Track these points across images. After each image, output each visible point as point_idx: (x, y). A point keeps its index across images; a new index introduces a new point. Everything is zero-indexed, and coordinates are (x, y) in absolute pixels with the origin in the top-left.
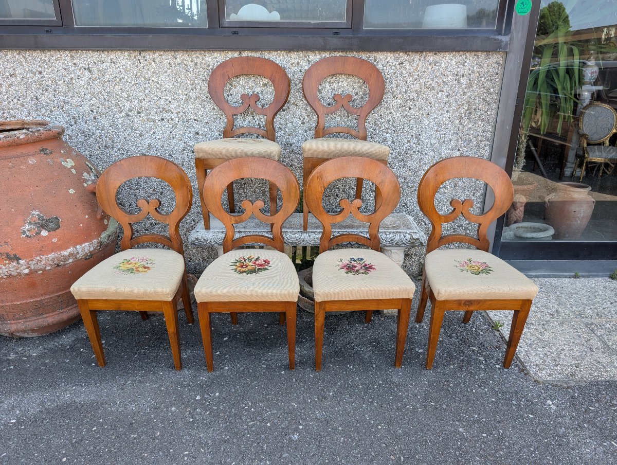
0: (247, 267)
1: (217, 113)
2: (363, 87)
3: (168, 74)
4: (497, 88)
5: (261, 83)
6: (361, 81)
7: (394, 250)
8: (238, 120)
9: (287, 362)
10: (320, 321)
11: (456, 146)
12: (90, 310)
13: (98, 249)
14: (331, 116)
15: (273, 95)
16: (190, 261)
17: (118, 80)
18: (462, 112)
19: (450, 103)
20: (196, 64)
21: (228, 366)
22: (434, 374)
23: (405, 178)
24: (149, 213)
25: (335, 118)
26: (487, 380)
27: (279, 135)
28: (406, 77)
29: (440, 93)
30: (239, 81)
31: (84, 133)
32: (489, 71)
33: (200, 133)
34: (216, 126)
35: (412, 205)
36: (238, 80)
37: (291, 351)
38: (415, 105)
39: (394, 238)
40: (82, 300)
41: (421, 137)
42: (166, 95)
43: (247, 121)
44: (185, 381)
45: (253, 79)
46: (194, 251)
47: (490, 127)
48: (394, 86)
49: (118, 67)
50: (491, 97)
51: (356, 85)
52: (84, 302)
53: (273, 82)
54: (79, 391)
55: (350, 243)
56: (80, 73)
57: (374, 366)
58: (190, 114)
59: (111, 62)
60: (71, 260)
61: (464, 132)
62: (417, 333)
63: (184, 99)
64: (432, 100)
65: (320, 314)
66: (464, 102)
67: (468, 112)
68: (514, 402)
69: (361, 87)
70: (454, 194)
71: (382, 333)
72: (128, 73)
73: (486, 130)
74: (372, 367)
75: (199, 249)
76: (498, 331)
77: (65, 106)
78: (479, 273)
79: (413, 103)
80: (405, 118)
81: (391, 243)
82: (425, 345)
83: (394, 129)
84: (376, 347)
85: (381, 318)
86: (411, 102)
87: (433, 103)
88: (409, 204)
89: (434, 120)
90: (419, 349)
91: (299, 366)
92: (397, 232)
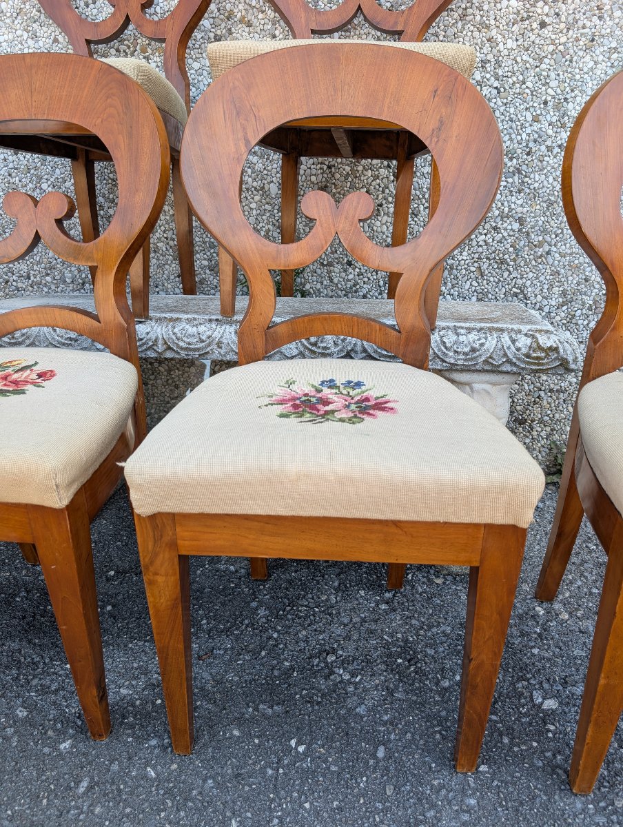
7: (481, 382)
23: (521, 221)
35: (537, 292)
38: (557, 14)
39: (482, 345)
57: (381, 753)
62: (540, 635)
71: (430, 627)
74: (374, 756)
79: (551, 7)
80: (530, 52)
81: (471, 359)
82: (565, 683)
83: (496, 84)
84: (402, 676)
85: (438, 577)
86: (547, 7)
87: (607, 7)
88: (530, 289)
89: (608, 55)
90: (544, 699)
91: (132, 727)
92: (491, 330)
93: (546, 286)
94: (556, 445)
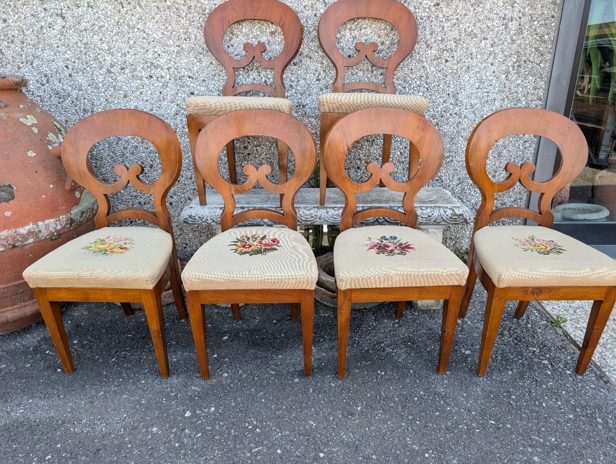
0: (250, 246)
1: (215, 67)
2: (391, 35)
3: (156, 20)
4: (553, 35)
5: (268, 30)
6: (388, 27)
7: (432, 229)
8: (241, 76)
9: (301, 367)
10: (344, 315)
11: (501, 107)
12: (50, 302)
13: (68, 228)
14: (352, 71)
15: (283, 45)
16: (185, 248)
17: (96, 28)
18: (510, 64)
19: (495, 54)
20: (190, 7)
21: (228, 373)
22: (489, 382)
24: (129, 182)
25: (357, 73)
26: (557, 390)
27: (289, 94)
28: (442, 21)
29: (483, 41)
30: (242, 28)
31: (58, 94)
32: (543, 13)
33: (196, 92)
34: (214, 85)
35: (447, 178)
36: (240, 27)
37: (307, 353)
38: (453, 57)
39: (432, 214)
40: (40, 289)
41: (460, 96)
42: (155, 47)
43: (251, 77)
44: (173, 392)
45: (258, 26)
46: (190, 235)
47: (542, 83)
48: (428, 33)
49: (97, 12)
50: (545, 46)
51: (382, 33)
52: (42, 291)
53: (282, 27)
54: (36, 405)
55: (377, 220)
56: (51, 20)
57: (411, 371)
58: (183, 70)
59: (88, 7)
60: (31, 240)
61: (511, 89)
62: (461, 330)
63: (176, 51)
64: (474, 51)
65: (344, 305)
66: (512, 52)
67: (516, 65)
68: (599, 420)
69: (387, 35)
70: (497, 165)
71: (418, 331)
72: (109, 19)
73: (538, 87)
74: (409, 373)
75: (197, 233)
76: (560, 327)
77: (34, 61)
78: (548, 253)
79: (450, 53)
80: (441, 73)
81: (429, 220)
82: (472, 345)
83: (427, 86)
84: (412, 349)
85: (415, 312)
86: (448, 53)
87: (475, 54)
88: (444, 177)
89: (475, 74)
90: (465, 351)
91: (317, 372)
92: (435, 207)
93: (451, 176)
94: (458, 249)
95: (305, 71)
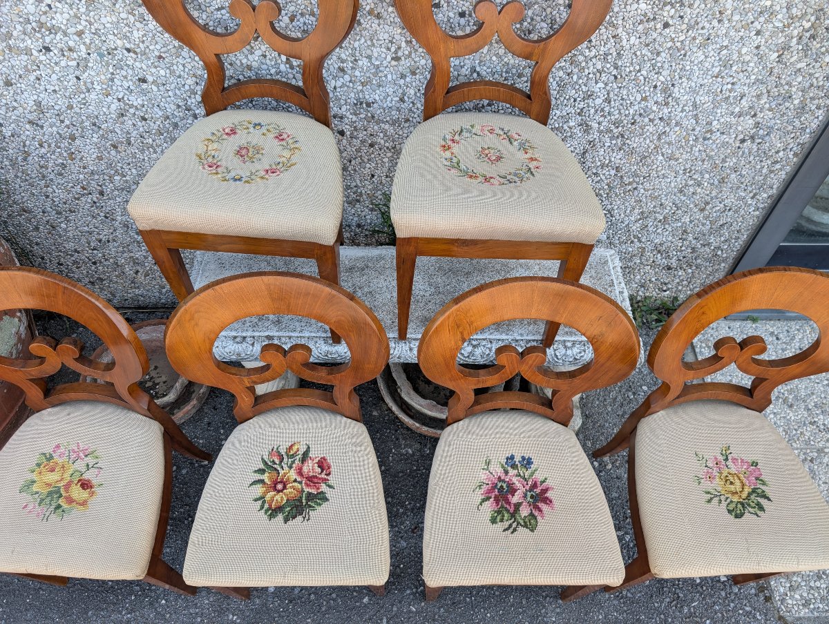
0: (284, 485)
11: (750, 108)
18: (795, 33)
23: (618, 169)
27: (339, 84)
33: (150, 79)
34: (184, 65)
41: (676, 90)
43: (258, 53)
61: (780, 78)
66: (809, 10)
67: (808, 34)
78: (742, 511)
79: (676, 10)
80: (649, 48)
83: (615, 72)
86: (673, 10)
87: (729, 12)
89: (718, 51)
95: (369, 43)
